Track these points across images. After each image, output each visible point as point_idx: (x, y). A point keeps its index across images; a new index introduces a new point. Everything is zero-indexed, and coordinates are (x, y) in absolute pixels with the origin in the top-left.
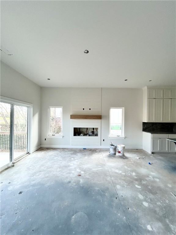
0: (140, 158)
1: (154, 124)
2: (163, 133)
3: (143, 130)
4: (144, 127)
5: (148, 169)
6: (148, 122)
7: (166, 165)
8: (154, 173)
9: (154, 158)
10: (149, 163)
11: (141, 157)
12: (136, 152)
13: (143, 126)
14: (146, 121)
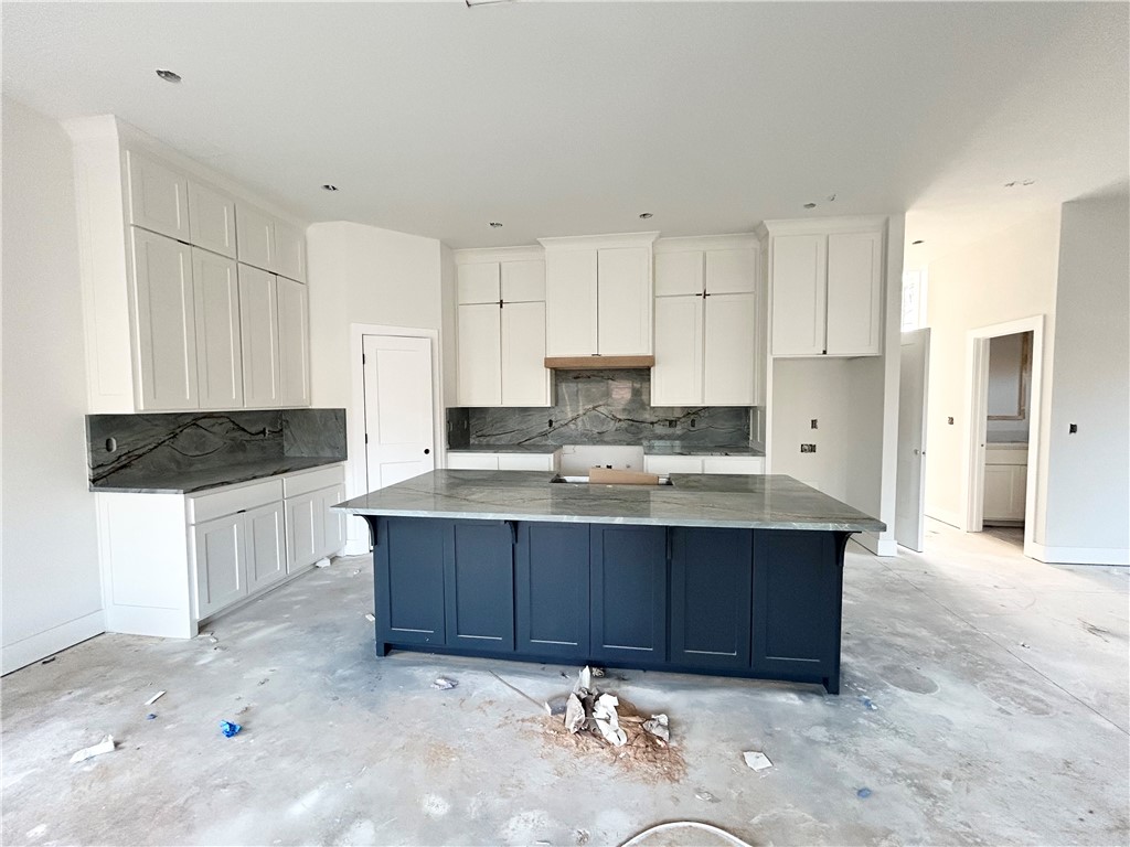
0: (128, 731)
1: (187, 426)
2: (250, 473)
3: (94, 481)
4: (105, 457)
5: (246, 793)
6: (142, 409)
7: (320, 662)
8: (308, 788)
9: (230, 661)
10: (233, 731)
11: (126, 715)
12: (55, 689)
13: (94, 450)
14: (124, 401)
